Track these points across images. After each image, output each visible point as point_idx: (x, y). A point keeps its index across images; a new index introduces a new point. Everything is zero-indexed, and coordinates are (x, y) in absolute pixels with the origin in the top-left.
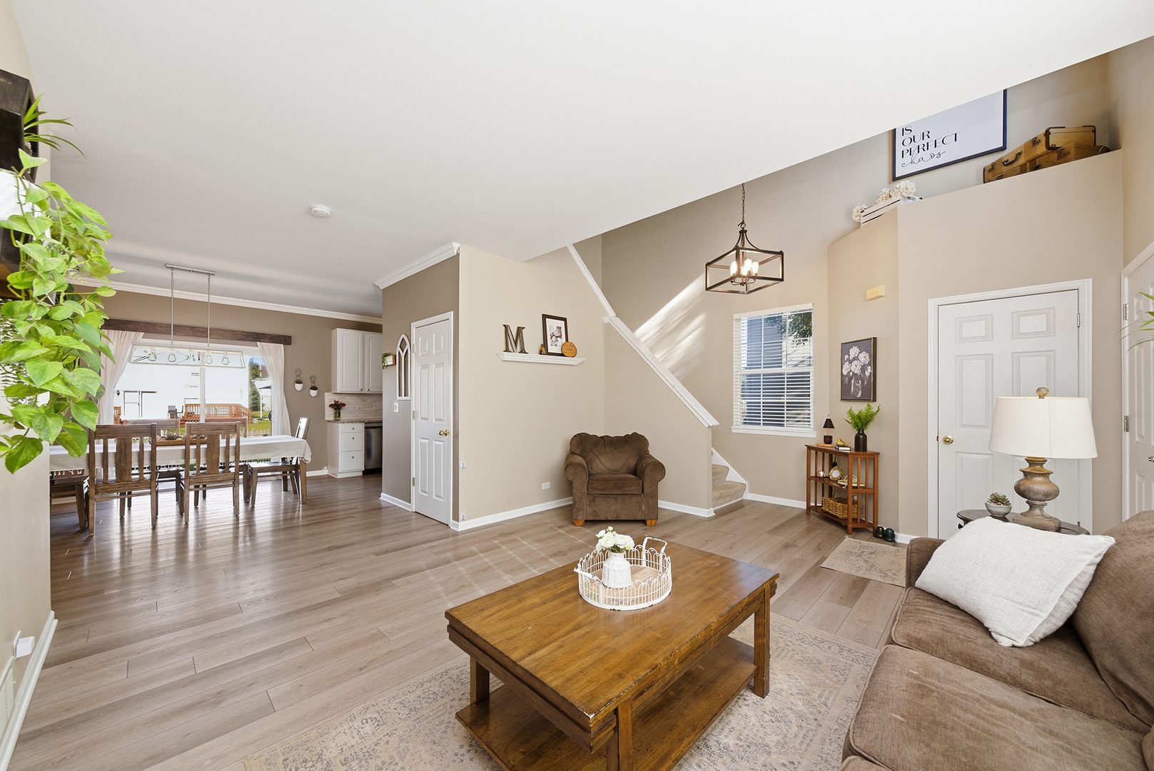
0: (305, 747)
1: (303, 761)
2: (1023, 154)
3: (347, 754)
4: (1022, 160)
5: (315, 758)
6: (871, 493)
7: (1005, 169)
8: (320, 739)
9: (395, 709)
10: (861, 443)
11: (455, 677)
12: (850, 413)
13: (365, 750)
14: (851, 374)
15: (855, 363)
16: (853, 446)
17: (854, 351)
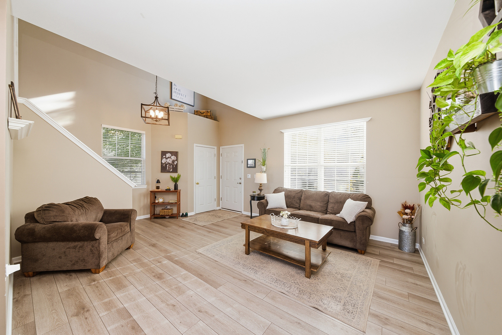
0: (345, 316)
1: (349, 313)
2: (205, 113)
3: (337, 303)
4: (204, 114)
5: (345, 310)
6: (178, 204)
7: (200, 114)
8: (339, 314)
9: (313, 299)
10: (176, 187)
11: (289, 288)
12: (171, 177)
13: (332, 299)
14: (167, 163)
15: (168, 159)
16: (174, 189)
17: (168, 155)
